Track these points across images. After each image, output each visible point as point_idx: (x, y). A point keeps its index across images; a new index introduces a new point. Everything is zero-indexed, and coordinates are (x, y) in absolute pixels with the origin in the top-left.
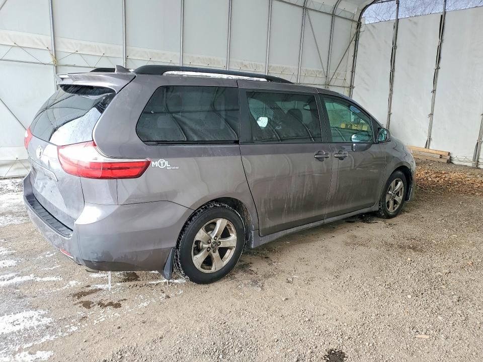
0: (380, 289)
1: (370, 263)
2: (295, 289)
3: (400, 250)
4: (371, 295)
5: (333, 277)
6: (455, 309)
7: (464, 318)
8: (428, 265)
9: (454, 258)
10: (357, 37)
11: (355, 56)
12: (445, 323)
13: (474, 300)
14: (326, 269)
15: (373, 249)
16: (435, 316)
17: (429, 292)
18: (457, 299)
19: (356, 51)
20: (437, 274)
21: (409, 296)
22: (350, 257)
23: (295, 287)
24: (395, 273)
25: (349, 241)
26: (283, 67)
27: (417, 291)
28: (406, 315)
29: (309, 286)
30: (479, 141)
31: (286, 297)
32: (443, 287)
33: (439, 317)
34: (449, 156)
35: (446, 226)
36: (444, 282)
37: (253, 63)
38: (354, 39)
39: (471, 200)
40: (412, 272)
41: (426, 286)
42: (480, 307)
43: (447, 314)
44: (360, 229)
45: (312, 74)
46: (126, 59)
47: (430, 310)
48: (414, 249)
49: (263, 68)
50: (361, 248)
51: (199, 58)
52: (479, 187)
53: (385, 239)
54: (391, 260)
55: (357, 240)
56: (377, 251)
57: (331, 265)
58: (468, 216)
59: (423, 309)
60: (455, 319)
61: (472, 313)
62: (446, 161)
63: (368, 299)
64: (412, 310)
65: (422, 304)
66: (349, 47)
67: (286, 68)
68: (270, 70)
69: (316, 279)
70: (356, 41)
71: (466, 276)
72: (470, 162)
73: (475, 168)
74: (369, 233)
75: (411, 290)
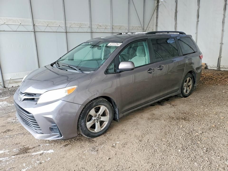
0: (164, 147)
1: (160, 131)
2: (116, 151)
3: (177, 121)
4: (158, 151)
5: (138, 141)
6: (204, 157)
7: (209, 163)
8: (192, 129)
9: (206, 123)
10: (157, 8)
11: (157, 18)
12: (198, 167)
13: (215, 149)
14: (135, 136)
15: (163, 121)
16: (193, 163)
17: (191, 147)
18: (206, 150)
19: (157, 15)
20: (196, 134)
21: (179, 151)
22: (149, 127)
23: (116, 150)
24: (173, 136)
25: (150, 117)
26: (120, 26)
27: (184, 147)
28: (177, 164)
29: (124, 148)
30: (219, 57)
31: (109, 157)
32: (199, 142)
33: (195, 164)
34: (206, 65)
35: (203, 104)
36: (199, 139)
37: (104, 24)
38: (156, 9)
39: (215, 88)
40: (182, 134)
41: (189, 143)
42: (218, 154)
43: (200, 161)
44: (157, 109)
45: (136, 28)
46: (34, 26)
47: (190, 159)
48: (185, 119)
49: (110, 26)
50: (156, 121)
51: (74, 23)
52: (220, 80)
53: (170, 114)
54: (172, 127)
55: (155, 116)
56: (164, 122)
57: (138, 133)
58: (214, 97)
59: (187, 159)
60: (204, 164)
61: (214, 159)
62: (204, 68)
63: (156, 155)
64: (180, 160)
65: (186, 155)
66: (154, 13)
67: (122, 26)
68: (113, 27)
69: (129, 143)
70: (157, 10)
71: (211, 134)
72: (215, 67)
73: (218, 70)
74: (162, 111)
75: (181, 146)
